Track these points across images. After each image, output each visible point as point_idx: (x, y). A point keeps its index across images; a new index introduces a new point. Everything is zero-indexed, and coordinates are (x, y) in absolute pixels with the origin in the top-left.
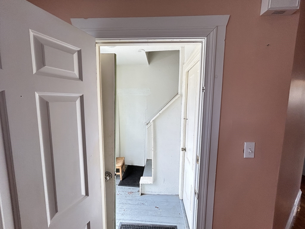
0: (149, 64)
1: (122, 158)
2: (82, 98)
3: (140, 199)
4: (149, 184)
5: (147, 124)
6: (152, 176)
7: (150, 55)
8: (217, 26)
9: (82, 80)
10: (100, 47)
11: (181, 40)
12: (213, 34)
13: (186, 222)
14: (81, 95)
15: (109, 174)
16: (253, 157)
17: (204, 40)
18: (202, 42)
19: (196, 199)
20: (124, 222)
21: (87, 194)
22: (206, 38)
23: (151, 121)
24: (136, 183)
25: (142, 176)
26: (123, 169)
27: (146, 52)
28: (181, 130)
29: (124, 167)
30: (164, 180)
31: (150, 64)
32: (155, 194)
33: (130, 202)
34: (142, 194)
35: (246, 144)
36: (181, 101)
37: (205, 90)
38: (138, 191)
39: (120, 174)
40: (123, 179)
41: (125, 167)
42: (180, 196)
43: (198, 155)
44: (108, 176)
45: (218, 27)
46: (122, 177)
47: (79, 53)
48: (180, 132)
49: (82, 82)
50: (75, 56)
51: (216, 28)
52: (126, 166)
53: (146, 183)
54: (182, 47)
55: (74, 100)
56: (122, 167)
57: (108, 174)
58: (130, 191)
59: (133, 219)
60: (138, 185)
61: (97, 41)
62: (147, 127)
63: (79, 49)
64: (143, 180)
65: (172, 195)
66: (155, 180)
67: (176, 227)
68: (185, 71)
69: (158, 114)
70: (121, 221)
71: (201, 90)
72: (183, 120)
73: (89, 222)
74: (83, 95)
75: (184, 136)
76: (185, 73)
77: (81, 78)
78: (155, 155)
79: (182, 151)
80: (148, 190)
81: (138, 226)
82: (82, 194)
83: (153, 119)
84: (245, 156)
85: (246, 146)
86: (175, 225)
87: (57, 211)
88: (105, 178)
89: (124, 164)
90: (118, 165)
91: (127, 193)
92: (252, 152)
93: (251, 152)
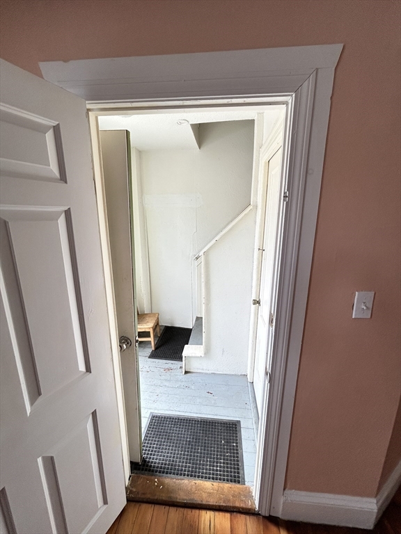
0: (200, 148)
1: (155, 314)
2: (68, 213)
3: (183, 380)
4: (198, 357)
5: (197, 258)
6: (204, 344)
7: (202, 131)
8: (317, 69)
9: (66, 182)
10: (99, 117)
11: (245, 99)
12: (309, 86)
13: (256, 415)
14: (66, 208)
15: (126, 341)
16: (369, 317)
17: (290, 99)
18: (286, 103)
19: (267, 382)
20: (156, 412)
21: (88, 369)
22: (294, 95)
23: (201, 253)
24: (177, 355)
25: (187, 344)
26: (156, 333)
27: (193, 126)
28: (253, 269)
29: (158, 329)
30: (223, 351)
31: (202, 148)
32: (207, 372)
33: (167, 384)
34: (186, 372)
35: (358, 295)
36: (255, 218)
37: (288, 198)
38: (181, 367)
39: (151, 339)
40: (156, 349)
41: (160, 330)
42: (248, 376)
43: (272, 312)
44: (124, 343)
45: (319, 70)
46: (155, 345)
47: (56, 130)
48: (252, 273)
49: (65, 184)
50: (49, 137)
51: (315, 72)
52: (163, 328)
53: (193, 355)
54: (258, 113)
55: (53, 217)
56: (155, 329)
57: (124, 340)
58: (167, 366)
59: (171, 409)
60: (180, 359)
61: (88, 106)
62: (196, 263)
63: (55, 123)
64: (188, 350)
65: (235, 375)
66: (207, 351)
67: (239, 422)
68: (264, 161)
69: (214, 241)
70: (152, 411)
71: (282, 198)
72: (256, 252)
73: (95, 410)
74: (69, 209)
75: (257, 280)
76: (263, 164)
77: (63, 177)
78: (208, 311)
79: (254, 304)
80: (195, 366)
81: (179, 419)
82: (80, 370)
83: (205, 250)
84: (355, 315)
85: (358, 299)
86: (238, 419)
87: (39, 394)
88: (120, 346)
89: (157, 325)
90: (147, 326)
91: (162, 370)
92: (368, 308)
93: (365, 308)
